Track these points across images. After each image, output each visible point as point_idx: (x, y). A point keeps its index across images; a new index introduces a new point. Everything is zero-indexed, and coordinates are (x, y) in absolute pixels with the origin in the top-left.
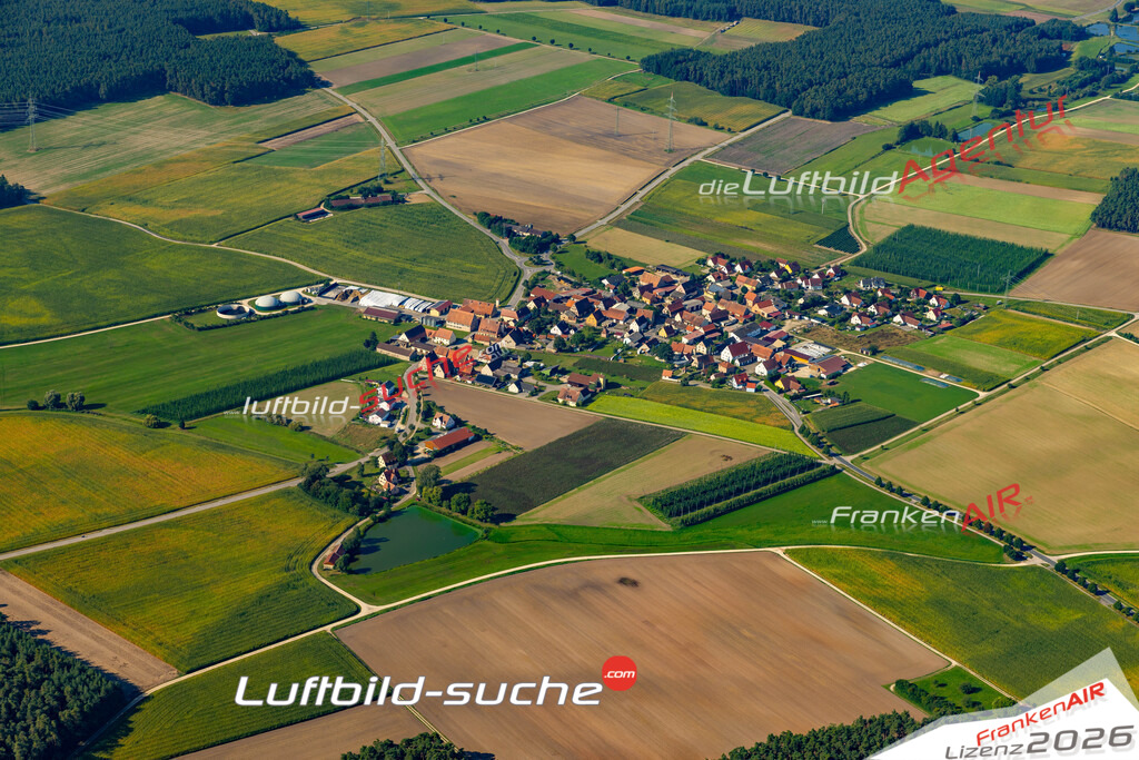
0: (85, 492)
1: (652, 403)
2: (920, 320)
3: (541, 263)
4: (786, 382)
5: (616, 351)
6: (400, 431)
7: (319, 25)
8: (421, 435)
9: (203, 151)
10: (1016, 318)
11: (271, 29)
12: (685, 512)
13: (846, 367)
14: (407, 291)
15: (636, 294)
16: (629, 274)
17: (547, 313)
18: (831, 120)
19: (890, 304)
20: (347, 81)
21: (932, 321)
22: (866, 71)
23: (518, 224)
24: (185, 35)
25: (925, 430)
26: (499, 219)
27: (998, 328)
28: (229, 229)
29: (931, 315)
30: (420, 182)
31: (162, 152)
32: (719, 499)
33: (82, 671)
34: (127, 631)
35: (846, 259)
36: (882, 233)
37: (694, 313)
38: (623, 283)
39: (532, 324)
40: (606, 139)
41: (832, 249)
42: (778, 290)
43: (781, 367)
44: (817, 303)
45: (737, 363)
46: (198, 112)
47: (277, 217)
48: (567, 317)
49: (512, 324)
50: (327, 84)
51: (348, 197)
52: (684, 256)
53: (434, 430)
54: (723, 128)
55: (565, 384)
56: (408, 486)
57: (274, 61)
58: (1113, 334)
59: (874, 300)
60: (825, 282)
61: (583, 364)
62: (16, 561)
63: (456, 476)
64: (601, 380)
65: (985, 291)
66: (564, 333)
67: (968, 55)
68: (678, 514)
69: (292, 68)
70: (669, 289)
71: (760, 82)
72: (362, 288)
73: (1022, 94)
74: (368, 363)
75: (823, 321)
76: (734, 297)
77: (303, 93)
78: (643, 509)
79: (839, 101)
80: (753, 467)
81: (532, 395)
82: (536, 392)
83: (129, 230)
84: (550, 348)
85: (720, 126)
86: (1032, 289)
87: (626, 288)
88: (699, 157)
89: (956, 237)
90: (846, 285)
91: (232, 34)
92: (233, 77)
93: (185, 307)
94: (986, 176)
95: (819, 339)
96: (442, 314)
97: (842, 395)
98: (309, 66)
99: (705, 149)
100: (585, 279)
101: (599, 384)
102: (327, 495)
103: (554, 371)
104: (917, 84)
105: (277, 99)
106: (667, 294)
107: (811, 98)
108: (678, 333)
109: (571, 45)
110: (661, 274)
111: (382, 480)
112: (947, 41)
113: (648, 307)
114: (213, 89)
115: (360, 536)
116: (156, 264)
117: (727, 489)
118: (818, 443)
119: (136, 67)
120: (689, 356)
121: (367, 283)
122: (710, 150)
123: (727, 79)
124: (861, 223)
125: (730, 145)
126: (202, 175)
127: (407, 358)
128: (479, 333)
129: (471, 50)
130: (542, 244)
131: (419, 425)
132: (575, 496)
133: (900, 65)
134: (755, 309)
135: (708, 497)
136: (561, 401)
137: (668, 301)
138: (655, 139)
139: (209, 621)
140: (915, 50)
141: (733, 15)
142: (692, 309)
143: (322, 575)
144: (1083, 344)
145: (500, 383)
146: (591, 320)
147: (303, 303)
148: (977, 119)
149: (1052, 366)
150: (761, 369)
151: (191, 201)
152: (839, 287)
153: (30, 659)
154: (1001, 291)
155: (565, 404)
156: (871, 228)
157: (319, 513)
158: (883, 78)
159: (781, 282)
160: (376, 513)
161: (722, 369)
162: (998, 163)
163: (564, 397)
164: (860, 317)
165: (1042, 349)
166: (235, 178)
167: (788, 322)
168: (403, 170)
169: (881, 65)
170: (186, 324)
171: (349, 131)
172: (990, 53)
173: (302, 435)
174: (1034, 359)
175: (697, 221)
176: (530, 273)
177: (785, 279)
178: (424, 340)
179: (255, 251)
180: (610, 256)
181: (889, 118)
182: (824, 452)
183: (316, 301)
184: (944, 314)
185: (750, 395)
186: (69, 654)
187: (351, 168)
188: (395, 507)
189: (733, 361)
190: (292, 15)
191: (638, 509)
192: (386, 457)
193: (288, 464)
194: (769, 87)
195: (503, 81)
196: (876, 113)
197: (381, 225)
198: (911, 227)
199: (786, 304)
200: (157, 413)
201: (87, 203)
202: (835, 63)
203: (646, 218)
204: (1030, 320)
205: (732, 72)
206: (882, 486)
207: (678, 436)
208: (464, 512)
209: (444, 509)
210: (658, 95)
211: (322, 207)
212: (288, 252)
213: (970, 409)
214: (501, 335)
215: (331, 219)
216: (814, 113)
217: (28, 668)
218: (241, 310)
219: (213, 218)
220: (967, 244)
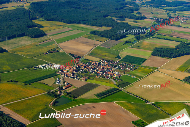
0: (16, 95)
1: (95, 80)
2: (130, 68)
4: (113, 77)
5: (89, 73)
6: (60, 85)
7: (46, 27)
10: (143, 68)
11: (39, 27)
13: (121, 75)
14: (60, 64)
15: (92, 65)
16: (90, 62)
17: (80, 68)
18: (116, 40)
19: (126, 66)
20: (50, 34)
23: (75, 55)
24: (27, 28)
25: (132, 84)
26: (72, 54)
27: (141, 70)
29: (132, 68)
30: (61, 49)
31: (25, 44)
32: (105, 95)
33: (17, 122)
34: (23, 116)
35: (119, 60)
36: (124, 56)
39: (78, 69)
40: (86, 43)
41: (117, 58)
43: (112, 75)
44: (116, 66)
45: (106, 75)
46: (30, 39)
47: (41, 54)
48: (82, 68)
49: (75, 69)
50: (47, 35)
51: (51, 51)
52: (98, 59)
53: (65, 85)
55: (83, 78)
56: (62, 93)
58: (156, 70)
59: (124, 66)
60: (117, 63)
61: (85, 75)
62: (6, 105)
63: (69, 91)
65: (138, 64)
66: (82, 70)
68: (100, 97)
69: (43, 33)
70: (96, 64)
72: (54, 64)
73: (140, 37)
74: (56, 75)
75: (117, 69)
76: (105, 65)
77: (44, 36)
78: (95, 96)
82: (79, 79)
83: (21, 56)
84: (80, 73)
85: (101, 41)
86: (145, 64)
87: (90, 64)
88: (98, 45)
89: (134, 57)
91: (34, 28)
92: (34, 34)
93: (29, 67)
95: (117, 71)
96: (65, 68)
97: (121, 79)
100: (84, 63)
101: (88, 78)
102: (51, 95)
103: (81, 76)
107: (113, 37)
108: (98, 70)
109: (80, 30)
110: (95, 62)
111: (58, 92)
113: (93, 67)
115: (56, 100)
116: (25, 61)
117: (106, 93)
118: (118, 87)
119: (21, 32)
120: (100, 74)
122: (100, 44)
123: (102, 35)
125: (103, 44)
126: (30, 48)
127: (61, 74)
128: (70, 71)
129: (67, 30)
131: (63, 84)
132: (85, 94)
134: (108, 67)
137: (96, 66)
138: (92, 43)
139: (35, 114)
141: (101, 26)
142: (99, 67)
143: (51, 106)
144: (152, 72)
145: (74, 78)
146: (86, 69)
147: (46, 66)
148: (135, 40)
149: (148, 75)
150: (110, 76)
151: (29, 52)
152: (119, 64)
153: (9, 120)
154: (141, 64)
155: (83, 81)
156: (122, 55)
157: (50, 97)
160: (58, 97)
161: (104, 76)
162: (138, 46)
164: (122, 68)
165: (147, 73)
166: (35, 48)
167: (112, 69)
168: (58, 47)
170: (29, 69)
171: (51, 42)
173: (46, 85)
175: (99, 54)
177: (112, 63)
178: (63, 72)
179: (39, 59)
180: (88, 60)
181: (123, 40)
183: (48, 66)
185: (108, 79)
186: (15, 119)
187: (51, 47)
188: (60, 96)
190: (42, 25)
192: (59, 89)
193: (45, 90)
194: (107, 36)
195: (71, 35)
196: (121, 39)
197: (56, 55)
198: (128, 55)
199: (112, 66)
200: (26, 83)
201: (15, 52)
203: (92, 54)
204: (145, 69)
207: (99, 85)
208: (70, 97)
209: (67, 96)
210: (92, 37)
212: (43, 59)
213: (138, 81)
214: (74, 71)
215: (49, 54)
216: (113, 39)
217: (9, 122)
218: (37, 67)
219: (32, 54)
220: (135, 58)
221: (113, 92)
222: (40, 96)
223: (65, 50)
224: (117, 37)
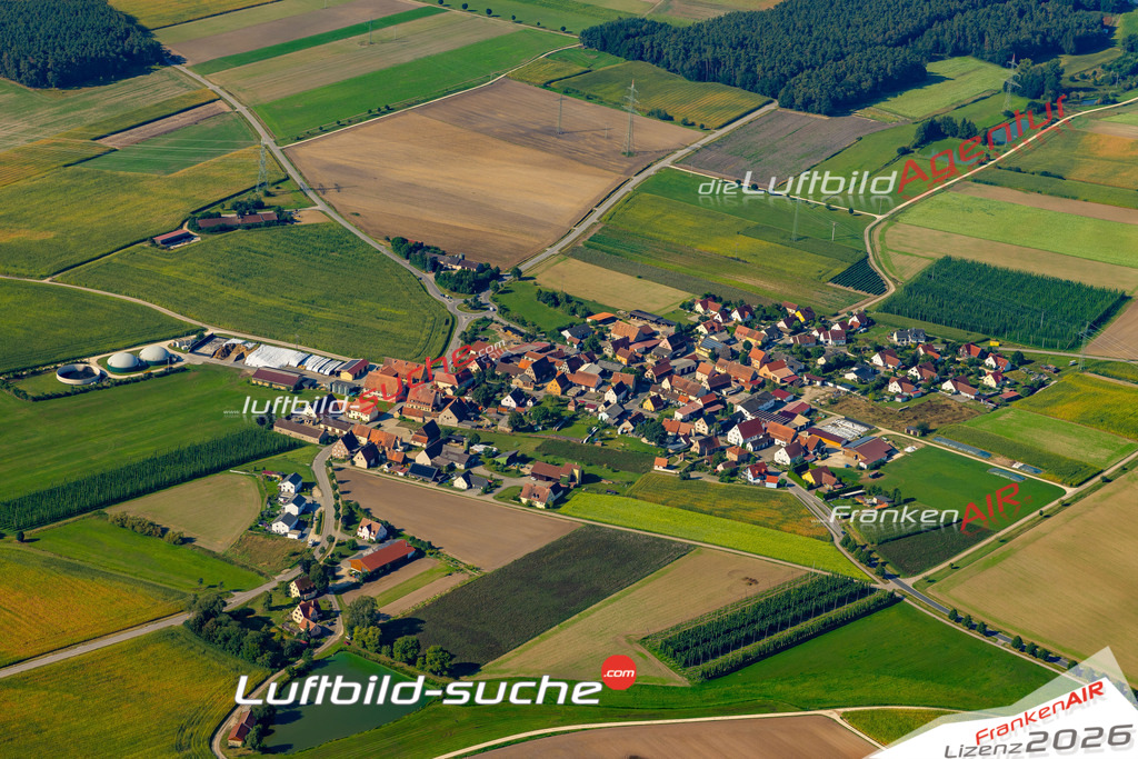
1: (645, 503)
2: (976, 386)
3: (480, 307)
4: (817, 473)
5: (590, 430)
6: (315, 544)
8: (343, 550)
9: (22, 151)
10: (1097, 384)
12: (706, 658)
13: (890, 453)
14: (306, 345)
15: (608, 351)
16: (596, 323)
17: (494, 376)
18: (829, 114)
19: (935, 365)
20: (205, 56)
21: (991, 388)
22: (868, 51)
23: (444, 253)
25: (1003, 541)
26: (419, 247)
27: (1077, 398)
28: (64, 259)
29: (989, 381)
30: (311, 194)
32: (748, 640)
35: (871, 302)
36: (913, 268)
37: (686, 378)
38: (590, 337)
39: (478, 392)
40: (545, 138)
41: (851, 289)
42: (790, 346)
43: (807, 454)
45: (750, 447)
46: (11, 96)
47: (128, 242)
48: (521, 383)
49: (450, 392)
50: (178, 60)
51: (219, 215)
52: (663, 298)
53: (360, 543)
54: (693, 124)
55: (527, 479)
56: (332, 624)
57: (110, 29)
59: (914, 361)
60: (849, 334)
61: (548, 449)
63: (396, 609)
64: (576, 472)
65: (1053, 346)
66: (519, 405)
67: (992, 31)
68: (697, 662)
69: (134, 39)
70: (650, 344)
71: (737, 65)
72: (247, 341)
73: (1061, 82)
74: (267, 447)
75: (853, 389)
76: (735, 355)
77: (148, 72)
78: (648, 654)
79: (838, 89)
80: (788, 595)
81: (486, 492)
82: (490, 487)
84: (504, 426)
85: (690, 121)
86: (1110, 343)
87: (595, 343)
88: (667, 163)
89: (1006, 274)
90: (875, 339)
92: (58, 50)
93: (13, 367)
94: (1032, 191)
95: (850, 415)
96: (356, 377)
97: (891, 491)
98: (153, 35)
99: (673, 151)
100: (539, 329)
101: (573, 478)
102: (226, 639)
103: (513, 459)
104: (932, 68)
105: (116, 80)
106: (648, 350)
107: (802, 86)
108: (667, 405)
109: (489, 12)
110: (637, 324)
111: (297, 615)
112: (963, 12)
113: (627, 369)
114: (33, 66)
117: (756, 627)
118: (870, 563)
120: (686, 437)
121: (253, 333)
122: (680, 153)
123: (694, 59)
124: (883, 253)
125: (705, 147)
126: (24, 184)
127: (315, 441)
128: (407, 405)
129: (361, 16)
130: (479, 281)
131: (339, 535)
132: (556, 637)
133: (907, 43)
134: (765, 371)
135: (733, 638)
136: (524, 500)
137: (650, 361)
138: (609, 138)
140: (925, 23)
142: (683, 373)
145: (442, 476)
146: (553, 387)
147: (172, 363)
148: (1010, 115)
150: (782, 457)
152: (867, 341)
154: (1075, 345)
155: (530, 505)
156: (897, 260)
157: (216, 664)
158: (891, 59)
159: (792, 334)
160: (292, 663)
161: (732, 456)
162: (1046, 174)
163: (528, 496)
164: (900, 383)
166: (67, 188)
167: (808, 389)
168: (288, 178)
169: (884, 43)
170: (17, 392)
171: (212, 124)
172: (1018, 28)
173: (182, 550)
174: (1129, 441)
175: (674, 250)
176: (466, 321)
177: (797, 330)
179: (102, 289)
180: (569, 299)
181: (901, 112)
182: (877, 573)
183: (188, 359)
184: (1005, 379)
185: (770, 493)
187: (219, 174)
188: (318, 653)
189: (744, 445)
191: (643, 655)
192: (301, 583)
193: (168, 593)
194: (748, 70)
195: (406, 57)
196: (883, 105)
197: (265, 254)
198: (947, 260)
199: (802, 366)
202: (828, 40)
203: (609, 244)
204: (1116, 388)
205: (700, 50)
206: (958, 620)
207: (684, 550)
208: (412, 662)
209: (383, 657)
210: (605, 78)
211: (185, 229)
212: (146, 291)
213: (1057, 511)
214: (438, 407)
215: (199, 245)
216: (807, 105)
218: (88, 373)
219: (42, 243)
220: (1022, 281)
221: (824, 617)
222: (122, 650)
223: (352, 202)
224: (839, 78)
